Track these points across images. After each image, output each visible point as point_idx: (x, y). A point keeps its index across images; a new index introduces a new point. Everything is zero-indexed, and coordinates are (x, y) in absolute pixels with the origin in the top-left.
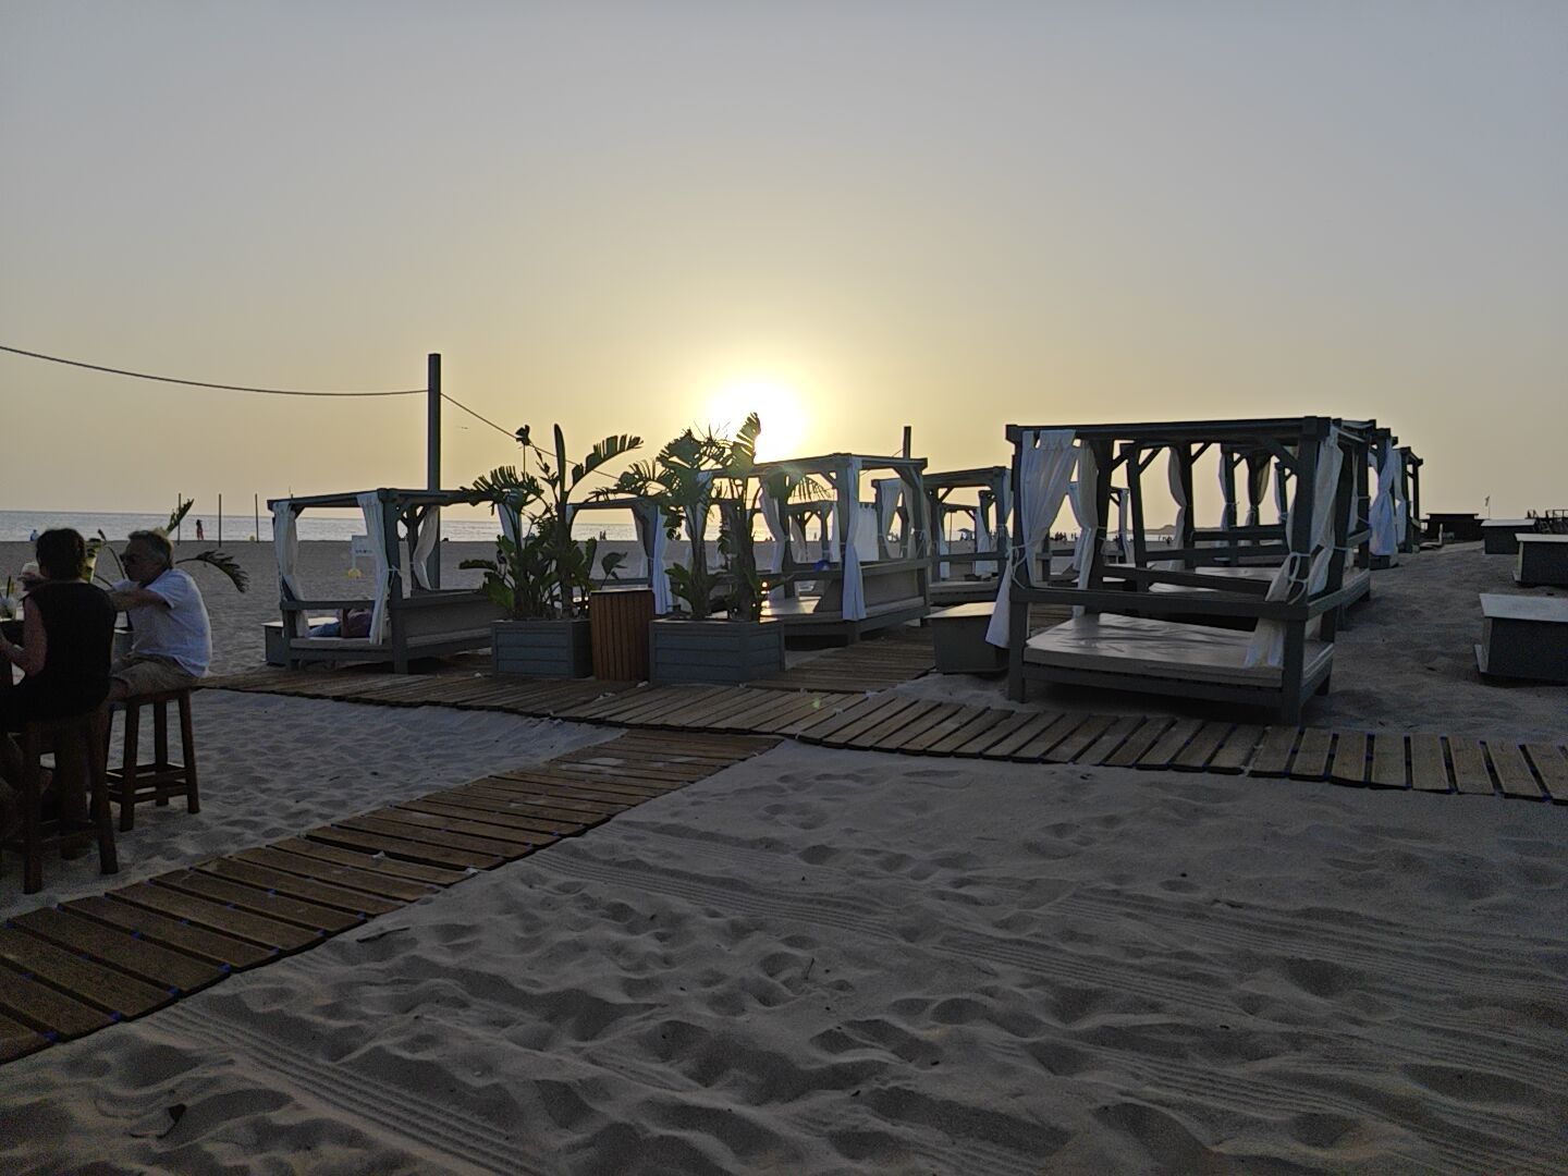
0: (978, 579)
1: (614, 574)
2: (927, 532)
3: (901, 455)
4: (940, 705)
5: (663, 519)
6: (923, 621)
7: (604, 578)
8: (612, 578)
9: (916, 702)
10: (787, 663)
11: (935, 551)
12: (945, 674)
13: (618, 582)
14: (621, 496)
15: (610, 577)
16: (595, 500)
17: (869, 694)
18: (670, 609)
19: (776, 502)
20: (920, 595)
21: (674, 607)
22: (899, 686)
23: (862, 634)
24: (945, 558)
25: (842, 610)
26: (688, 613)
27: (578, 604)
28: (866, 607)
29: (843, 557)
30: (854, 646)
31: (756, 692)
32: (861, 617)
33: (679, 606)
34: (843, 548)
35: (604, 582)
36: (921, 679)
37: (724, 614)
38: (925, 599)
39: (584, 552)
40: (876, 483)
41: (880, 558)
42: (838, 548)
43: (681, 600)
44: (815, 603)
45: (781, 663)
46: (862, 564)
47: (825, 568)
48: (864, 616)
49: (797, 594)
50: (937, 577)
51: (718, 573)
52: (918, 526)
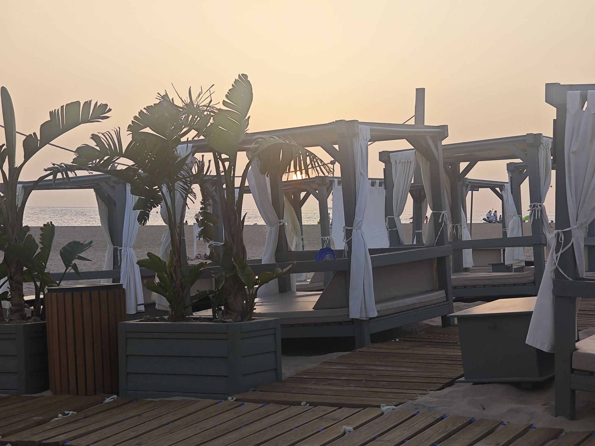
0: (509, 268)
1: (75, 267)
2: (446, 213)
3: (412, 122)
4: (471, 422)
5: (132, 199)
6: (446, 321)
7: (63, 271)
8: (72, 271)
9: (442, 418)
10: (283, 371)
11: (457, 237)
12: (475, 384)
13: (78, 275)
14: (80, 173)
15: (71, 270)
16: (51, 177)
17: (385, 408)
18: (142, 308)
19: (268, 179)
20: (440, 289)
21: (146, 305)
22: (421, 399)
23: (372, 336)
24: (468, 244)
25: (348, 307)
26: (165, 312)
27: (30, 302)
28: (376, 303)
29: (349, 244)
30: (363, 349)
31: (248, 406)
32: (371, 316)
33: (154, 304)
34: (348, 234)
35: (63, 277)
36: (447, 390)
37: (208, 313)
38: (446, 293)
39: (38, 241)
40: (384, 156)
41: (391, 244)
42: (343, 234)
43: (155, 296)
44: (316, 298)
45: (277, 371)
46: (372, 251)
47: (328, 257)
48: (375, 314)
49: (294, 288)
50: (459, 268)
51: (202, 265)
52: (437, 207)
